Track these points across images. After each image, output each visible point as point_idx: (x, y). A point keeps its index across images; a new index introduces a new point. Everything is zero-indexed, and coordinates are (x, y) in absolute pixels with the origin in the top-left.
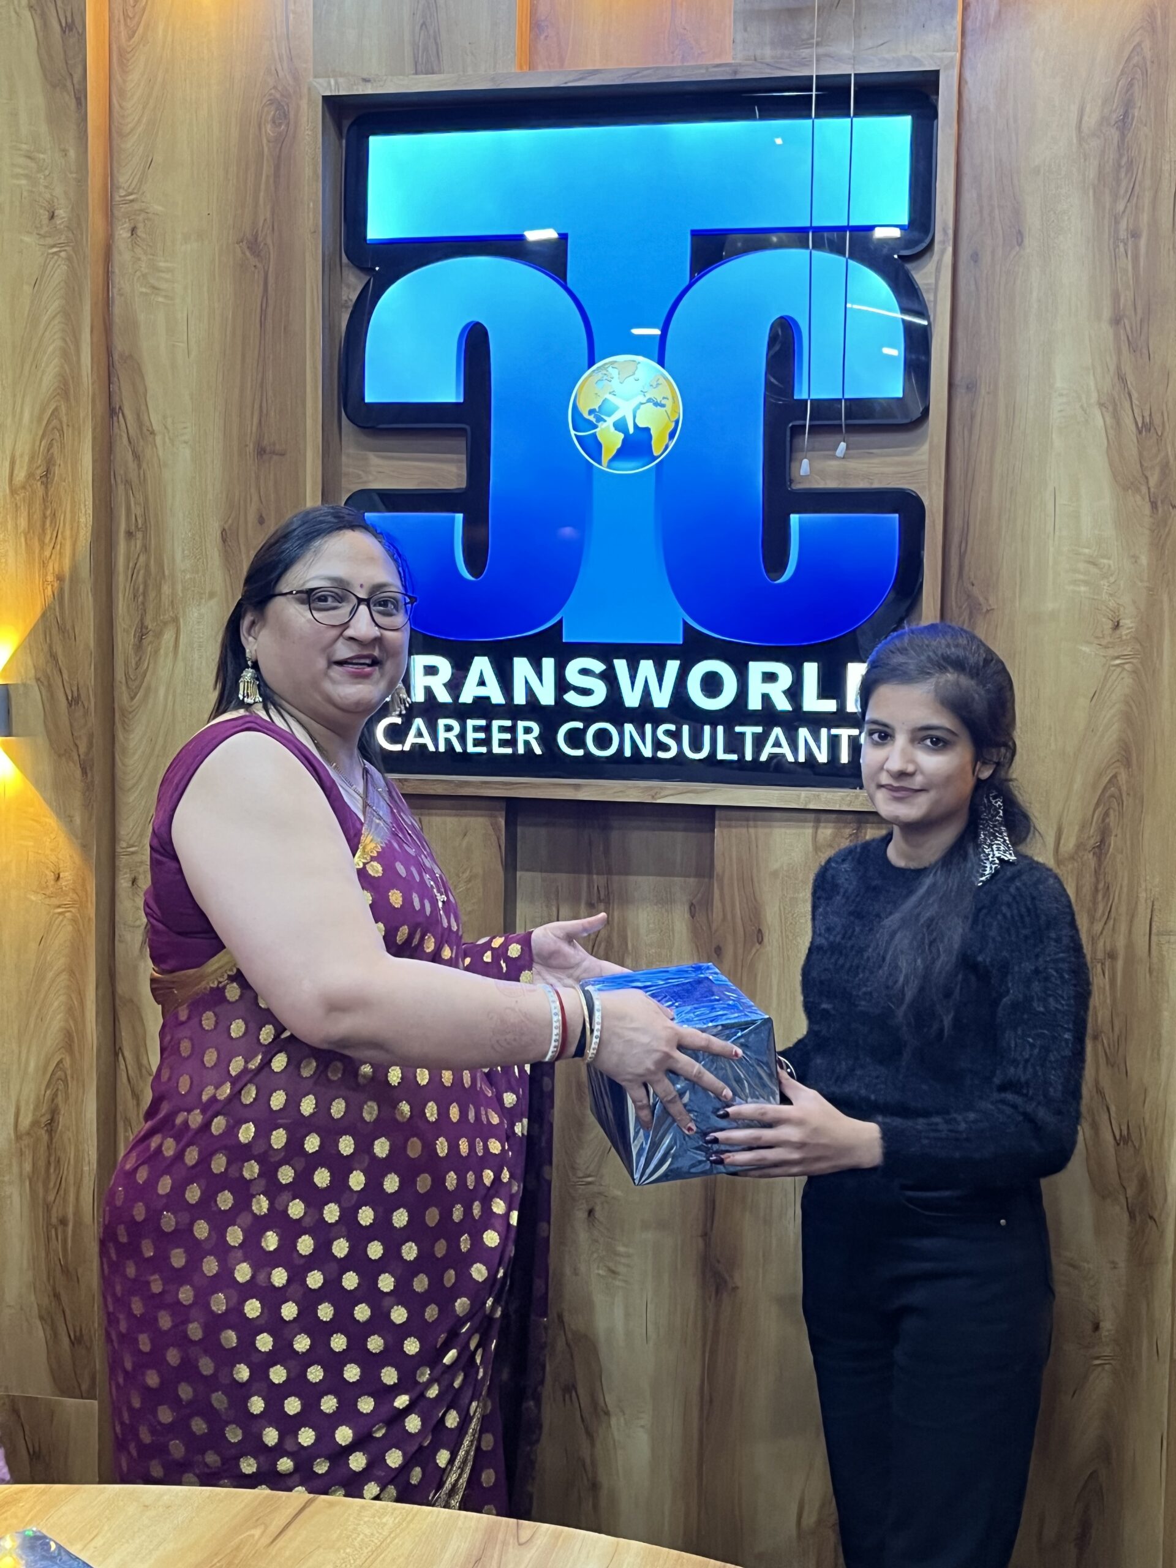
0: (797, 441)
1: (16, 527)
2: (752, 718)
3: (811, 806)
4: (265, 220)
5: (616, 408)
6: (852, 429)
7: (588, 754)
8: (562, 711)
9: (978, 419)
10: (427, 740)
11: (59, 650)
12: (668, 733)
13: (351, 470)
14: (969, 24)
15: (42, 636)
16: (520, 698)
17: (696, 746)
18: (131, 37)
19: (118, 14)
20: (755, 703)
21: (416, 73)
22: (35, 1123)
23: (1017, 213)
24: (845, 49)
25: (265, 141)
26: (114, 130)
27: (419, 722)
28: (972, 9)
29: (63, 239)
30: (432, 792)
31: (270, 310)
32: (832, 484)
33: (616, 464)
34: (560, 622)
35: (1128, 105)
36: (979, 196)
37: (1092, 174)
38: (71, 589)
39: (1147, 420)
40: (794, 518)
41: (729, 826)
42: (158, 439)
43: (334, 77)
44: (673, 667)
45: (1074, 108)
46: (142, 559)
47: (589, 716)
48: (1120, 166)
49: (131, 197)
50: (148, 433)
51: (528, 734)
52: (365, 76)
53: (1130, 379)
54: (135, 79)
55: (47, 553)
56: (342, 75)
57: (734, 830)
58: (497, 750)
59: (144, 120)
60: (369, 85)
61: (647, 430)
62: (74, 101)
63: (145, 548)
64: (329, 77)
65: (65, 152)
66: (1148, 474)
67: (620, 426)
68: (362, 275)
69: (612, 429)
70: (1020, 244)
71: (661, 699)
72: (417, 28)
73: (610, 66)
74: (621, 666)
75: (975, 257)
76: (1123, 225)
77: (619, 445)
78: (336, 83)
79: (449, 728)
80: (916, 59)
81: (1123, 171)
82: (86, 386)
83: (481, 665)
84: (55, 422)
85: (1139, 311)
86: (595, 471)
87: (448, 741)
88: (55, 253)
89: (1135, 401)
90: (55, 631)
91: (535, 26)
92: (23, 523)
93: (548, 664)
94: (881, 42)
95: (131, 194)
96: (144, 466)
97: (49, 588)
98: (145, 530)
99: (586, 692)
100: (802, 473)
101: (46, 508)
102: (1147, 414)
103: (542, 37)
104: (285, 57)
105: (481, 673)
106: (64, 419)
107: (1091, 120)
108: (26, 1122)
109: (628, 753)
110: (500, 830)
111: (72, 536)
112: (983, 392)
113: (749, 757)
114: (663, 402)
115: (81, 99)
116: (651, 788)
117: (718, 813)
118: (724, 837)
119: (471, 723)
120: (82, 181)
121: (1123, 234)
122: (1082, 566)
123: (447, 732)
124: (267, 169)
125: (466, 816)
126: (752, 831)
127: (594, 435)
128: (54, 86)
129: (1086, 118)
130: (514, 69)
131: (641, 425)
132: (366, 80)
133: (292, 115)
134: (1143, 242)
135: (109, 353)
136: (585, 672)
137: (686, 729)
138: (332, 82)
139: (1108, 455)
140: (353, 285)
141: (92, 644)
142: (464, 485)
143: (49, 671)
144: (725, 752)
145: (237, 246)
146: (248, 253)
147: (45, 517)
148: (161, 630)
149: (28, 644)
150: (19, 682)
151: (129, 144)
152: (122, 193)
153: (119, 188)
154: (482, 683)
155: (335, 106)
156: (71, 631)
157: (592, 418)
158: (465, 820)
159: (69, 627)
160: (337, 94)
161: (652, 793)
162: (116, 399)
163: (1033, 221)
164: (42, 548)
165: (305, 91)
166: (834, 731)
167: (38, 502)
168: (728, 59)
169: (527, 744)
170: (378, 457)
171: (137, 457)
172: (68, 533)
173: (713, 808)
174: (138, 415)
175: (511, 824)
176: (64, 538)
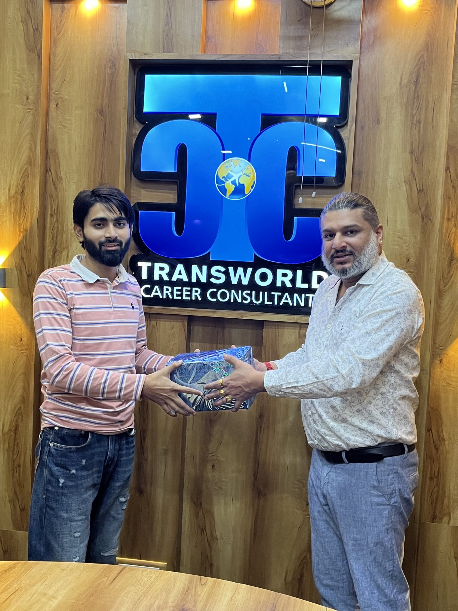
0: (298, 190)
1: (10, 211)
2: (277, 289)
3: (298, 322)
4: (106, 103)
5: (233, 176)
6: (318, 187)
7: (218, 300)
8: (209, 285)
9: (361, 185)
10: (159, 294)
11: (24, 257)
12: (247, 294)
13: (135, 195)
14: (363, 45)
15: (18, 252)
16: (194, 280)
17: (257, 299)
18: (58, 35)
19: (54, 26)
20: (279, 284)
21: (164, 52)
22: (10, 430)
23: (378, 113)
24: (318, 51)
25: (107, 75)
26: (51, 68)
27: (156, 287)
28: (364, 40)
29: (31, 107)
30: (161, 313)
31: (106, 136)
32: (309, 207)
33: (231, 197)
34: (209, 253)
35: (418, 77)
36: (365, 106)
37: (405, 100)
38: (30, 234)
39: (421, 188)
40: (295, 218)
41: (269, 328)
42: (64, 181)
43: (134, 52)
44: (250, 270)
45: (399, 77)
46: (56, 224)
47: (219, 287)
48: (414, 97)
49: (57, 93)
50: (60, 179)
51: (196, 293)
52: (145, 53)
53: (416, 174)
54: (59, 50)
55: (21, 221)
56: (136, 52)
57: (270, 330)
58: (185, 298)
59: (62, 65)
60: (147, 56)
61: (243, 185)
62: (37, 56)
63: (57, 221)
64: (132, 52)
65: (33, 75)
66: (421, 207)
67: (234, 183)
68: (141, 124)
69: (231, 184)
70: (378, 123)
71: (245, 282)
72: (165, 36)
73: (234, 53)
74: (231, 269)
75: (362, 128)
76: (415, 118)
77: (233, 190)
78: (135, 54)
79: (167, 290)
80: (344, 56)
81: (416, 100)
82: (38, 160)
83: (180, 267)
84: (26, 173)
85: (420, 149)
86: (224, 199)
87: (167, 294)
88: (28, 112)
89: (417, 182)
90: (23, 249)
91: (207, 38)
92: (13, 210)
93: (205, 268)
94: (332, 49)
95: (57, 91)
96: (58, 190)
97: (22, 234)
98: (57, 214)
99: (218, 278)
100: (299, 202)
101: (21, 204)
102: (421, 186)
103: (209, 42)
104: (115, 45)
105: (180, 271)
106: (30, 173)
107: (405, 81)
108: (6, 429)
109: (232, 301)
110: (185, 327)
111: (31, 215)
112: (364, 176)
113: (276, 303)
114: (250, 175)
115: (40, 56)
116: (241, 314)
117: (264, 323)
118: (267, 332)
119: (175, 288)
120: (39, 86)
121: (415, 122)
122: (397, 239)
123: (167, 291)
124: (107, 84)
125: (173, 322)
126: (277, 330)
127: (224, 185)
128: (30, 51)
129: (403, 80)
130: (200, 53)
131: (241, 183)
132: (145, 54)
133: (117, 66)
134: (422, 125)
135: (47, 149)
136: (218, 271)
137: (254, 293)
138: (133, 54)
139: (407, 199)
140: (138, 128)
141: (37, 255)
142: (176, 202)
143: (21, 264)
144: (267, 301)
145: (95, 113)
146: (99, 115)
147: (21, 208)
148: (62, 251)
149: (12, 255)
150: (9, 268)
151: (57, 73)
152: (53, 91)
153: (52, 89)
154: (180, 274)
155: (134, 63)
156: (29, 250)
157: (223, 180)
158: (173, 323)
159: (28, 248)
160: (134, 58)
161: (242, 315)
162: (48, 166)
163: (383, 115)
164: (20, 218)
165: (123, 57)
166: (307, 295)
167: (19, 202)
168: (277, 53)
169: (196, 296)
170: (145, 191)
171: (55, 187)
172: (29, 214)
173: (263, 321)
174: (56, 172)
175: (189, 325)
176: (28, 216)
